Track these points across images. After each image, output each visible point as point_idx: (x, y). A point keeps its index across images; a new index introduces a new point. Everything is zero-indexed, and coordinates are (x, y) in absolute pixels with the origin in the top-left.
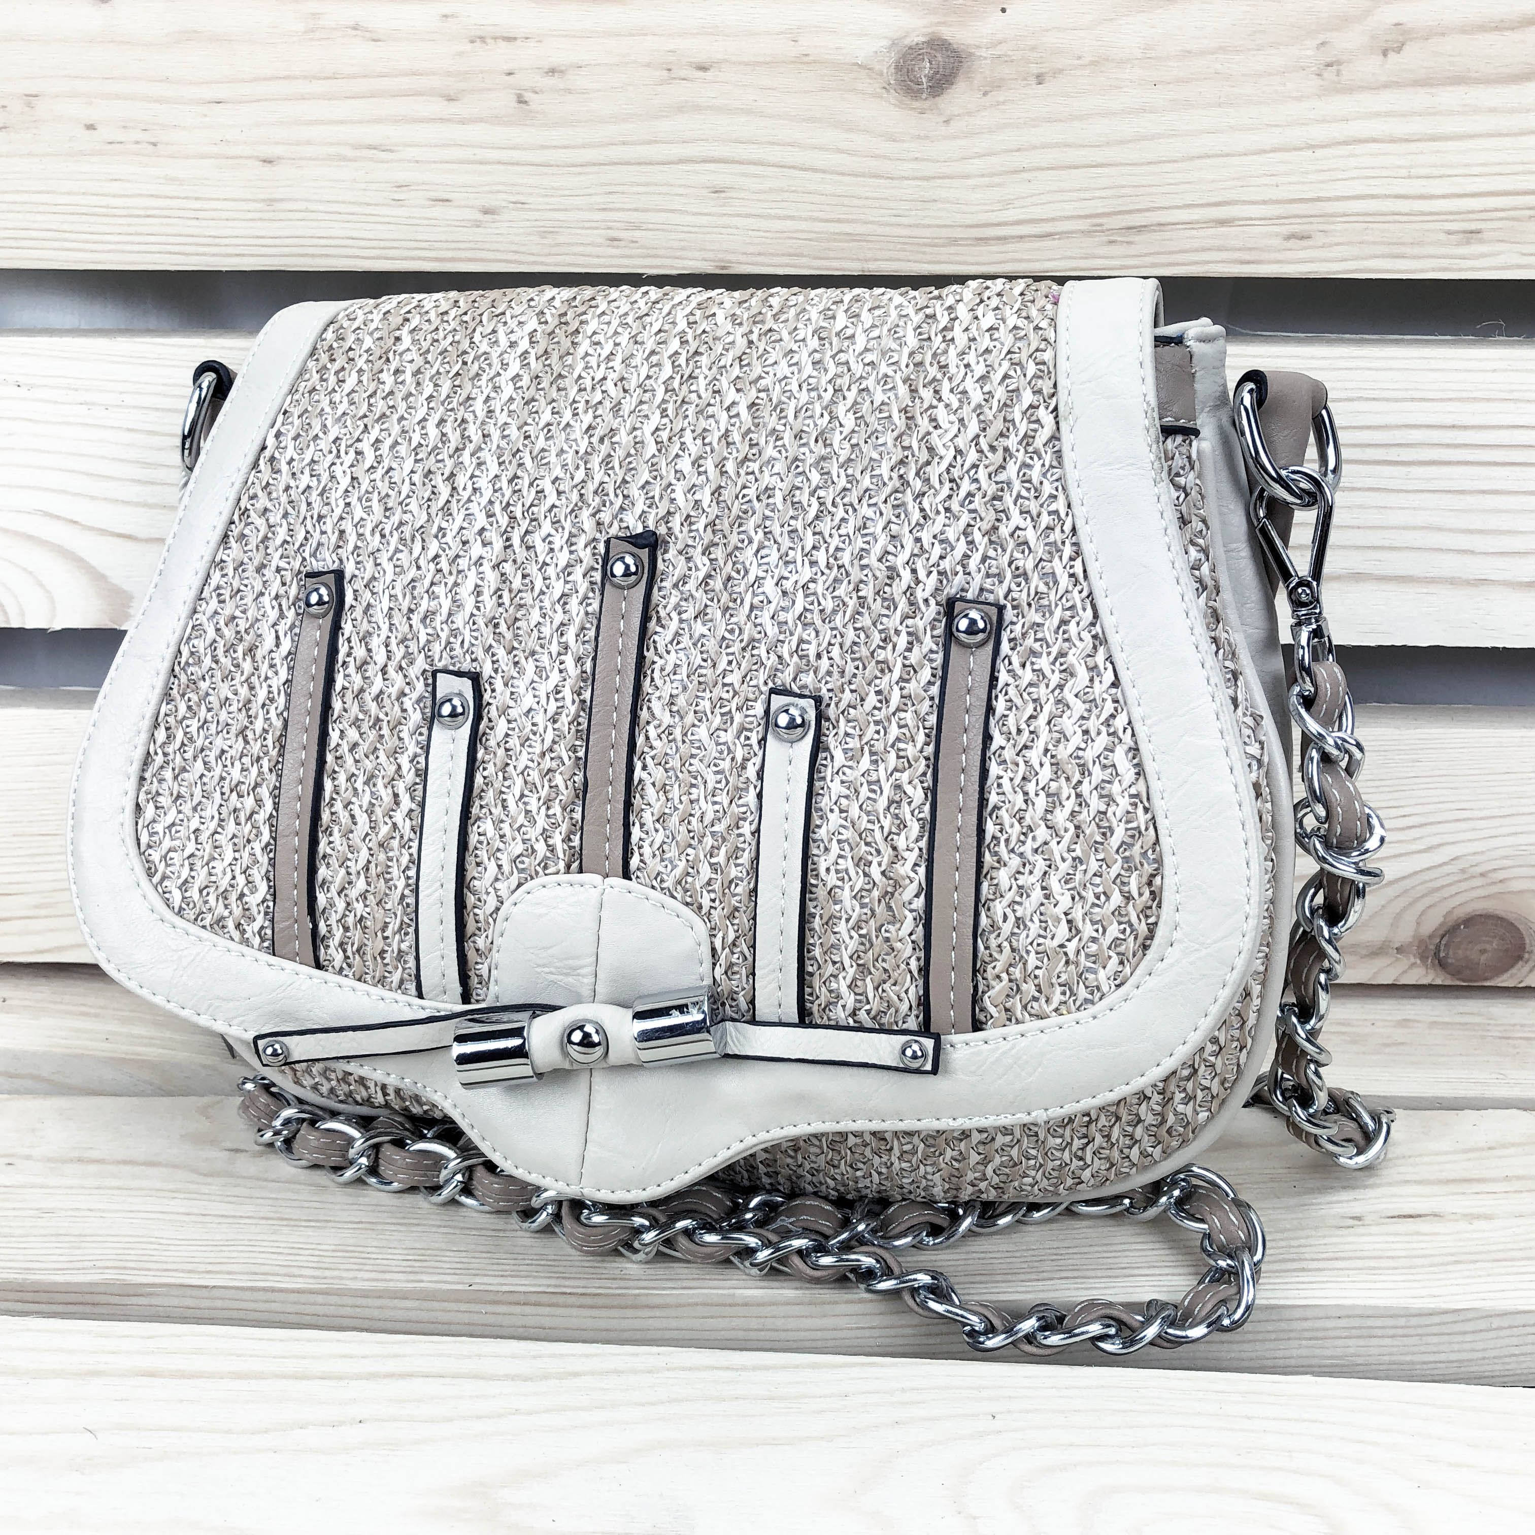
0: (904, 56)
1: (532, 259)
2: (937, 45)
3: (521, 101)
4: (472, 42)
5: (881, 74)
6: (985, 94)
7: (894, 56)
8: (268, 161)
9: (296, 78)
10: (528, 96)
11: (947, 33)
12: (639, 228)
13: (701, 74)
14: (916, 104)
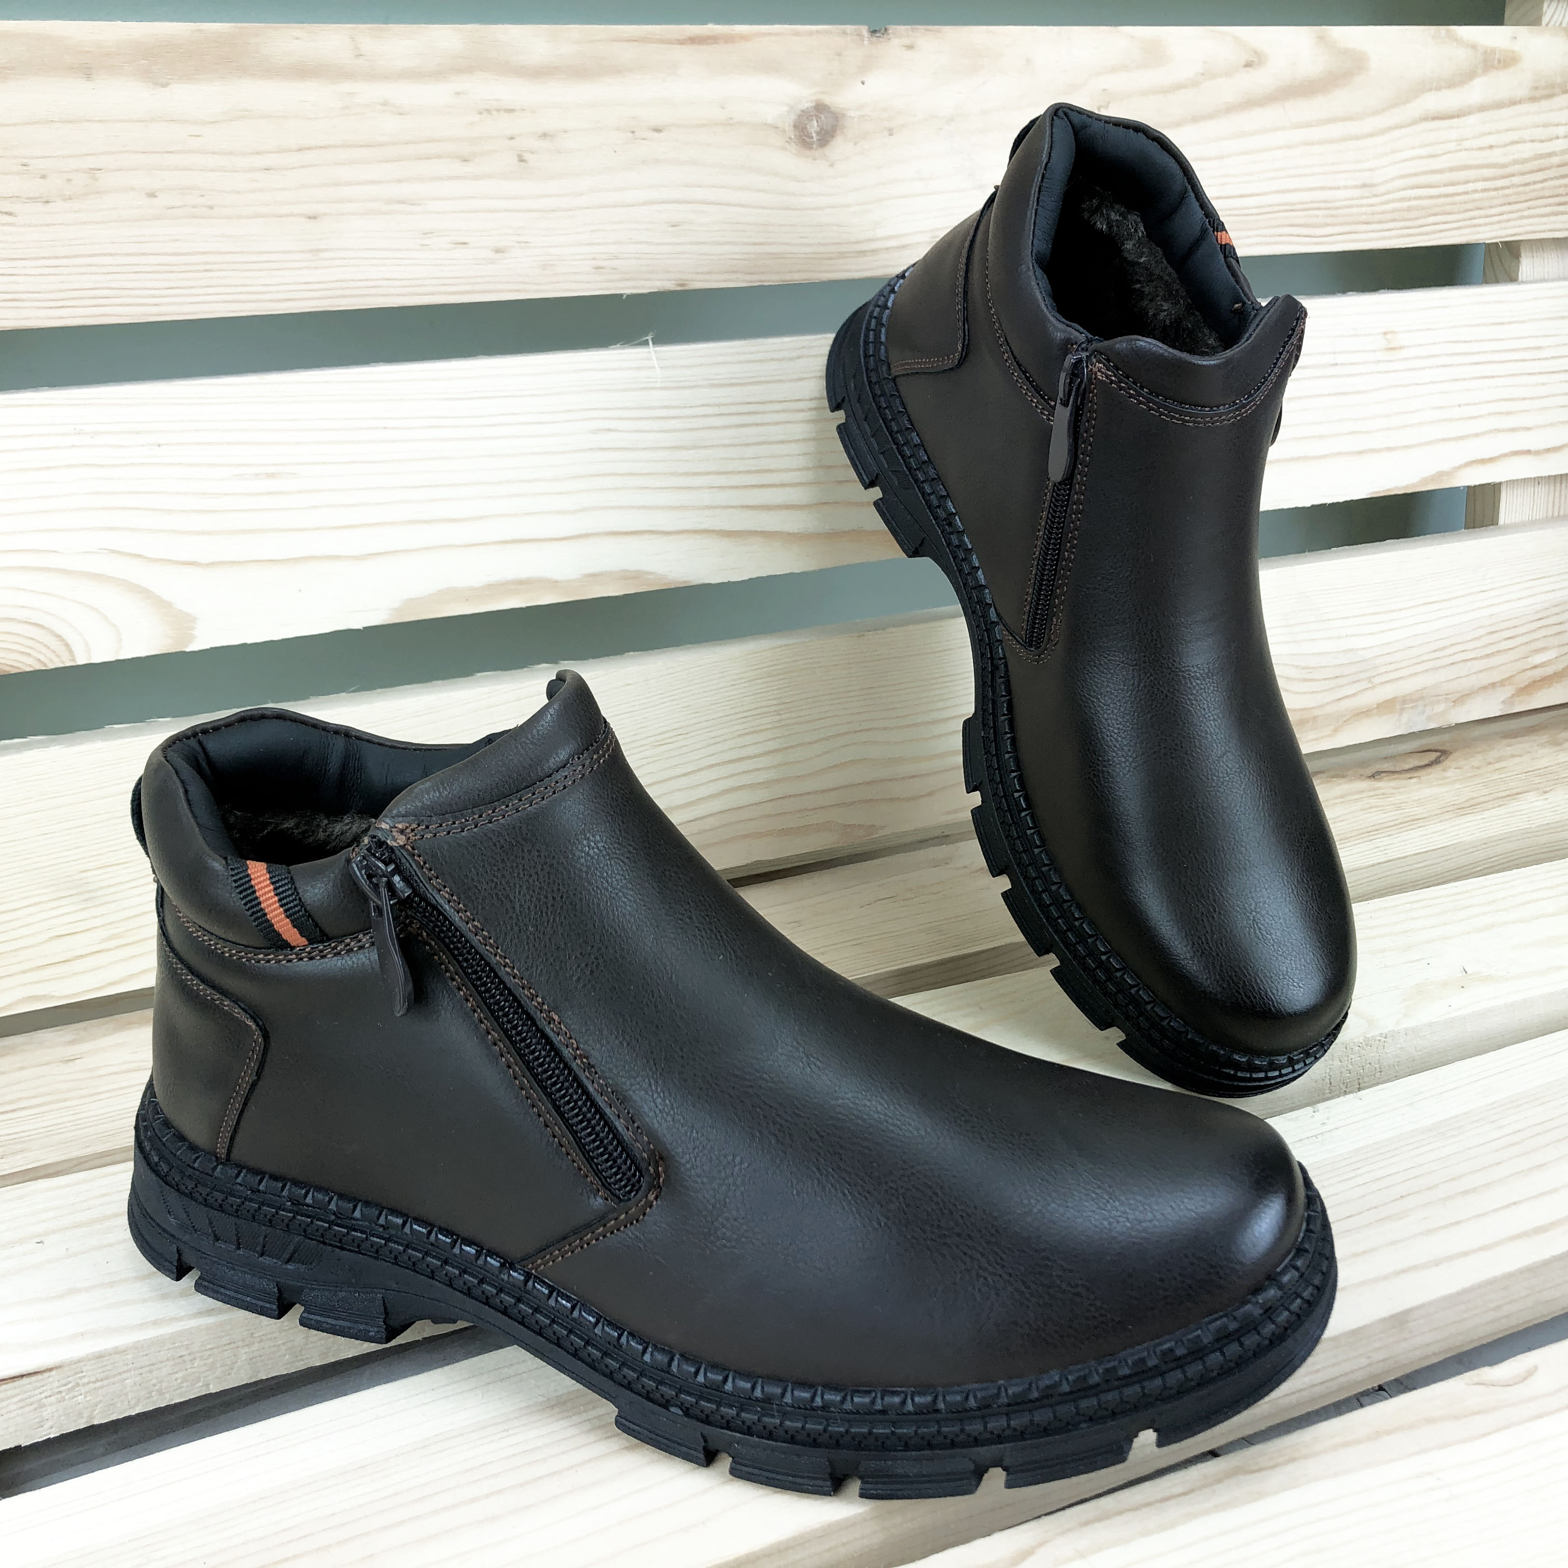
0: (799, 116)
1: (535, 287)
2: (820, 108)
3: (521, 160)
4: (480, 113)
5: (784, 131)
6: (855, 144)
7: (792, 117)
8: (313, 218)
9: (335, 147)
10: (527, 156)
11: (827, 100)
12: (617, 258)
13: (656, 134)
14: (808, 153)
